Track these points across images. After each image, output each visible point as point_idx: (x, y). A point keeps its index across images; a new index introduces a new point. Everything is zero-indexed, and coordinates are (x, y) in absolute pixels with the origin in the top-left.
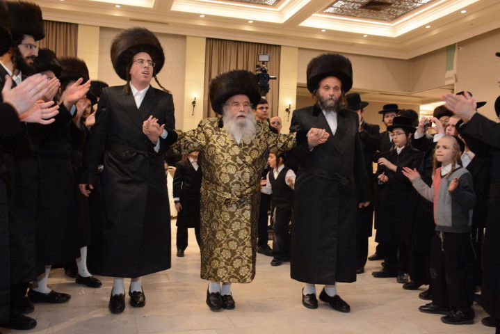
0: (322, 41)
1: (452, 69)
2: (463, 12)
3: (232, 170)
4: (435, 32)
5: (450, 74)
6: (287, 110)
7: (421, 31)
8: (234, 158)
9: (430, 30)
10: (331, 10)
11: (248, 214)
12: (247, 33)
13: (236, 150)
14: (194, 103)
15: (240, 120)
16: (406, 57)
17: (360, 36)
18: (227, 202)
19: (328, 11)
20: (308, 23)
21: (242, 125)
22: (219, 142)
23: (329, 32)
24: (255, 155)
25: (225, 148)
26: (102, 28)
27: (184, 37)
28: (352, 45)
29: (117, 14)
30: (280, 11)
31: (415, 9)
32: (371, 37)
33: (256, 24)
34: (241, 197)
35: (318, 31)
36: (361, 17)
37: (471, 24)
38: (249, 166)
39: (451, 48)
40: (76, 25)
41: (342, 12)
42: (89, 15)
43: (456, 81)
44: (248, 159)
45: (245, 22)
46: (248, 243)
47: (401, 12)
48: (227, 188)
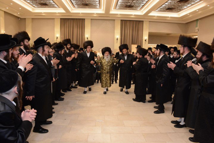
0: (156, 19)
1: (197, 27)
2: (197, 10)
3: (106, 67)
4: (191, 16)
5: (197, 28)
6: (145, 40)
7: (186, 15)
8: (106, 64)
9: (189, 15)
10: (157, 10)
11: (109, 75)
12: (133, 18)
13: (107, 63)
14: (117, 39)
15: (107, 56)
16: (184, 22)
17: (168, 17)
18: (105, 73)
19: (156, 11)
20: (151, 14)
21: (108, 57)
22: (103, 61)
23: (158, 16)
24: (110, 64)
25: (104, 63)
26: (91, 19)
27: (114, 20)
28: (166, 20)
29: (95, 15)
30: (142, 11)
31: (183, 9)
32: (171, 17)
33: (135, 15)
34: (107, 72)
35: (154, 16)
36: (167, 12)
37: (201, 14)
38: (109, 66)
39: (197, 20)
40: (85, 19)
41: (160, 11)
42: (88, 16)
43: (198, 31)
44: (109, 64)
45: (132, 15)
46: (109, 80)
47: (179, 10)
48: (105, 70)
